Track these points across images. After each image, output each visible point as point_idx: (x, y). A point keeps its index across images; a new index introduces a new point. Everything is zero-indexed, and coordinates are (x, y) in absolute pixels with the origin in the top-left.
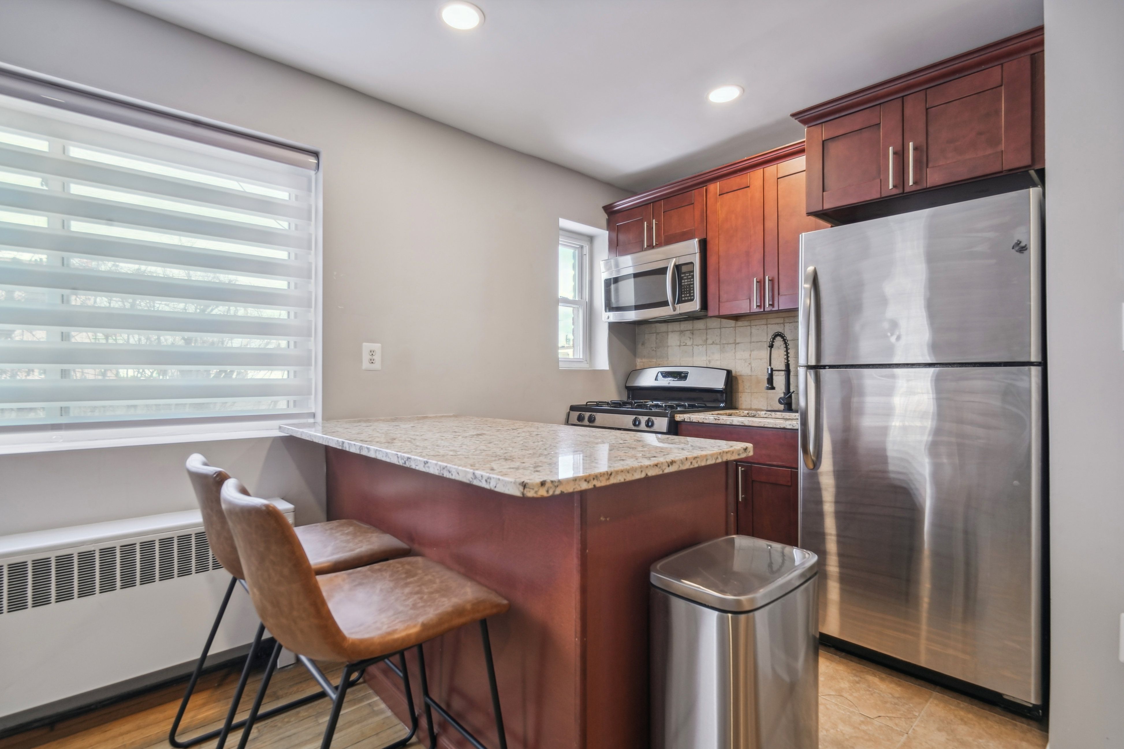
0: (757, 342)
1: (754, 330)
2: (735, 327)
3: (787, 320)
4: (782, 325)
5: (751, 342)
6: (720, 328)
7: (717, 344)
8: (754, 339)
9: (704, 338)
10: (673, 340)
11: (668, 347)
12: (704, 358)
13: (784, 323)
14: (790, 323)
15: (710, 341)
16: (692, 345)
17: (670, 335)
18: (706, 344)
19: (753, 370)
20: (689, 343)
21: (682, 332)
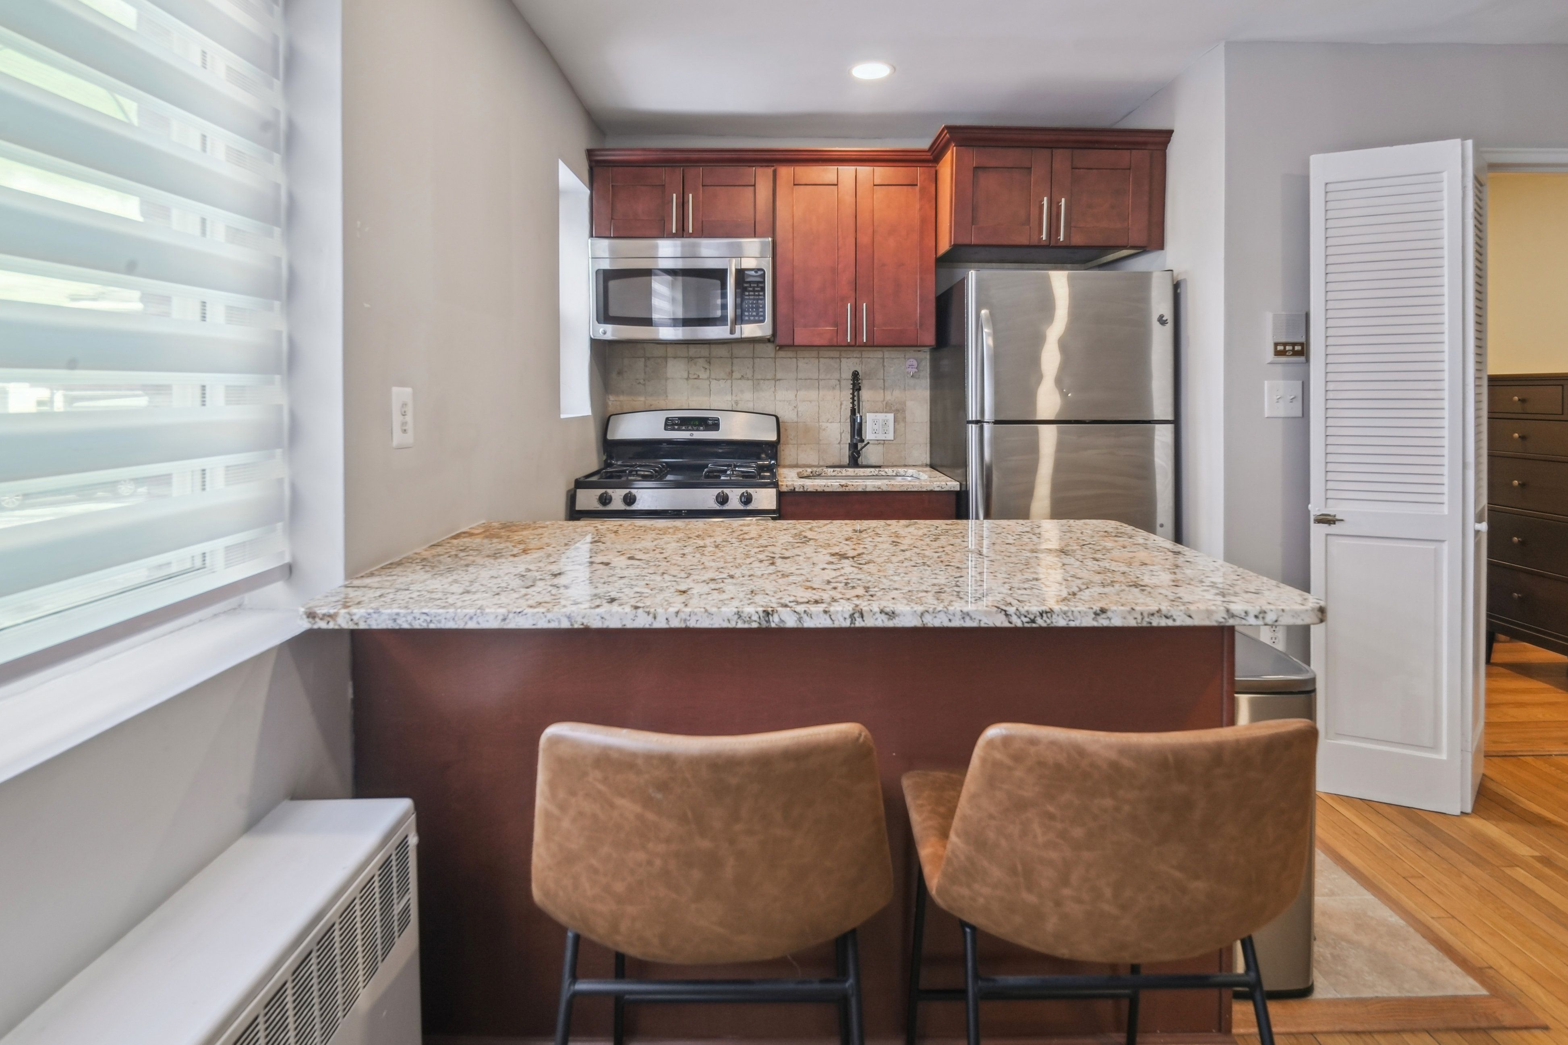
0: (806, 379)
1: (802, 363)
2: (775, 358)
3: (844, 354)
4: (838, 360)
5: (797, 380)
6: (753, 358)
7: (748, 379)
8: (800, 376)
9: (728, 370)
10: (676, 369)
11: (667, 379)
12: (729, 398)
13: (840, 358)
14: (848, 358)
15: (736, 375)
16: (709, 378)
17: (671, 363)
18: (731, 379)
19: (800, 415)
20: (703, 375)
21: (691, 359)
